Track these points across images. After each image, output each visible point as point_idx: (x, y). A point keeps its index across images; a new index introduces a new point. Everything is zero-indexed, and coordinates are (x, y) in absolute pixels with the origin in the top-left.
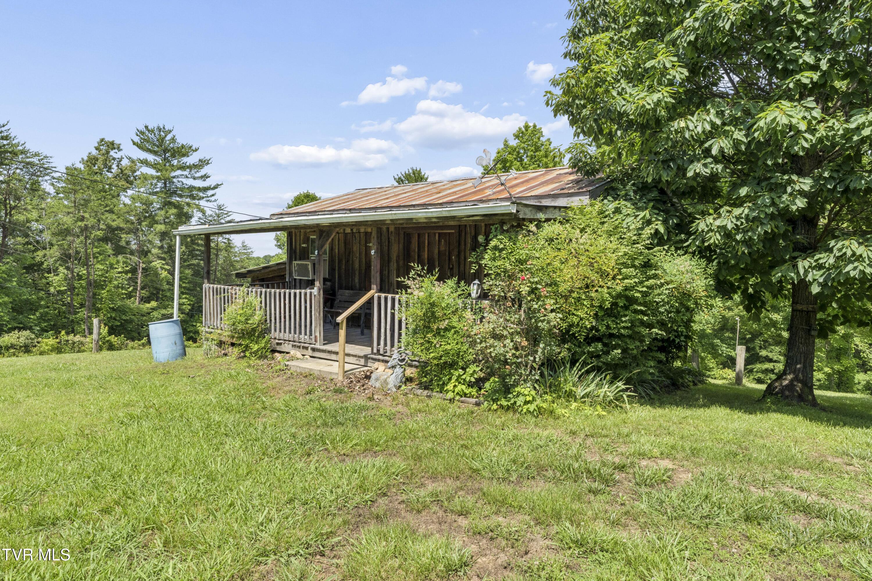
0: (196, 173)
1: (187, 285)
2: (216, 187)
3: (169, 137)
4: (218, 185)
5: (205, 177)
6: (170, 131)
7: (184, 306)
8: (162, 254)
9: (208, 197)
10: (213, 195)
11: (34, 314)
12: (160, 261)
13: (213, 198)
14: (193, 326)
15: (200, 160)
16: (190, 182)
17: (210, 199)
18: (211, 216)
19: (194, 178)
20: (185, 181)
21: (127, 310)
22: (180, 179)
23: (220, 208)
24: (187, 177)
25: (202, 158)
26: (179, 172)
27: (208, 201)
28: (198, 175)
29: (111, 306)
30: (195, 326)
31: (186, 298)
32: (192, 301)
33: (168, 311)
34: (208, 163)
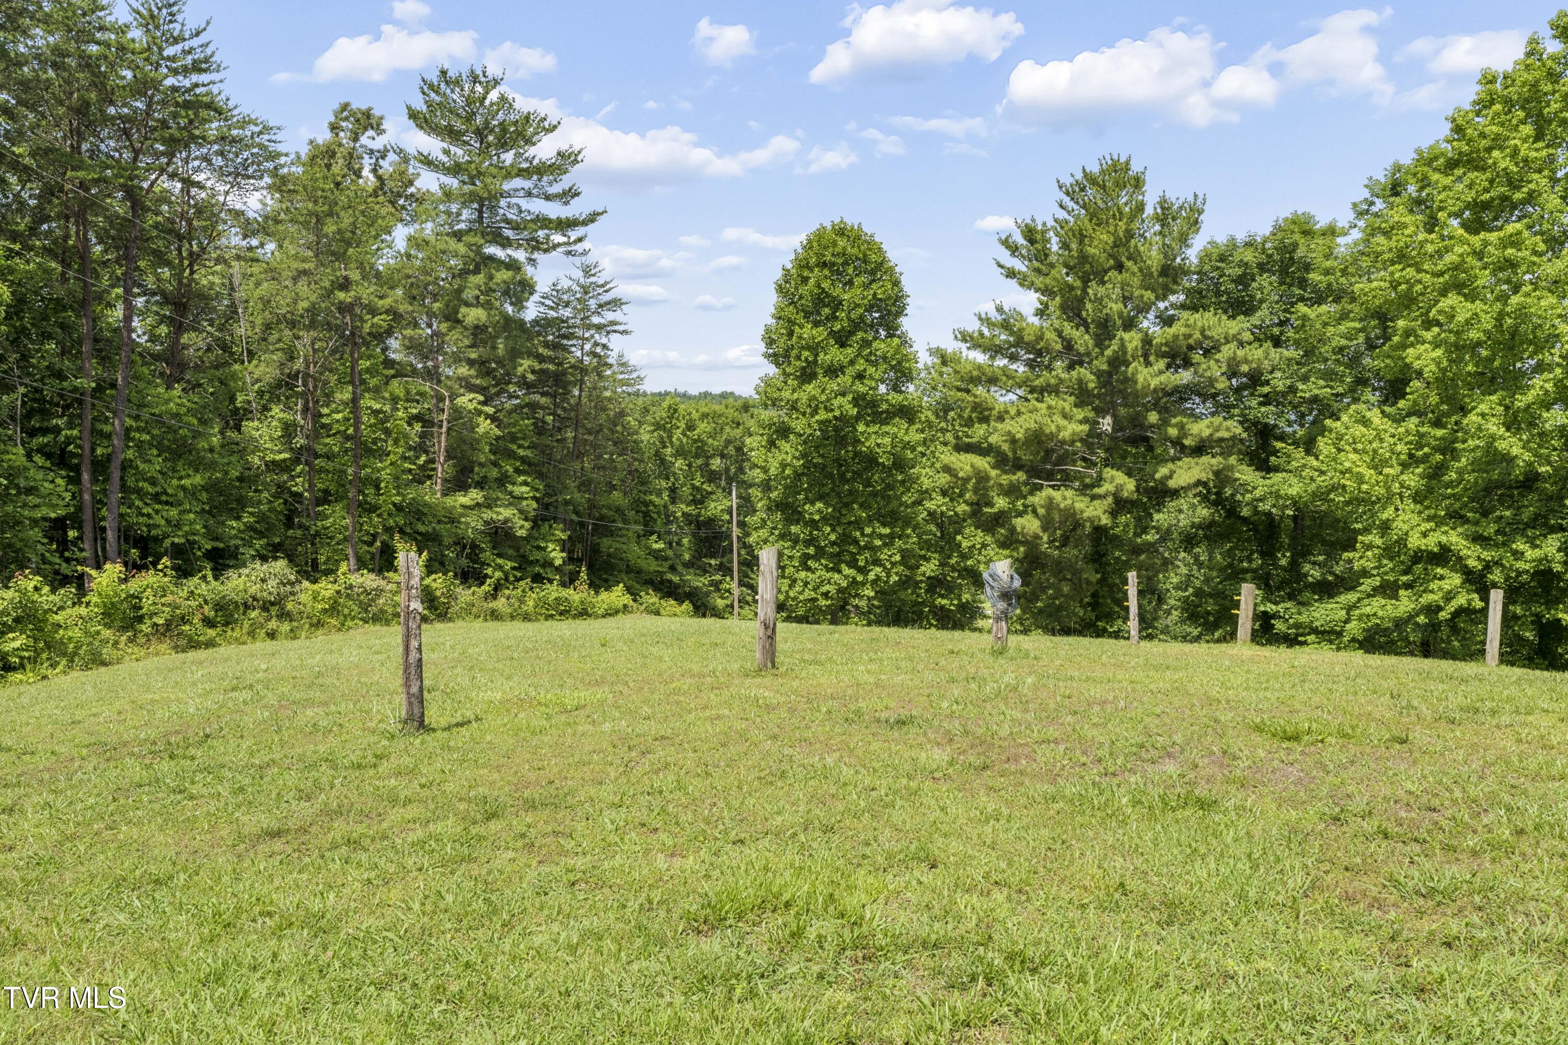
0: (550, 183)
1: (528, 453)
2: (592, 218)
3: (493, 96)
4: (599, 214)
5: (569, 195)
6: (496, 82)
7: (524, 503)
8: (477, 377)
9: (569, 244)
10: (580, 240)
11: (238, 518)
12: (472, 396)
13: (579, 247)
14: (539, 548)
15: (559, 154)
16: (538, 206)
17: (573, 248)
18: (570, 290)
19: (548, 198)
20: (524, 204)
21: (425, 510)
22: (514, 200)
23: (587, 271)
24: (529, 194)
25: (564, 147)
26: (518, 183)
27: (569, 253)
28: (556, 189)
29: (398, 499)
30: (544, 549)
31: (525, 483)
32: (537, 490)
33: (498, 513)
34: (576, 162)
